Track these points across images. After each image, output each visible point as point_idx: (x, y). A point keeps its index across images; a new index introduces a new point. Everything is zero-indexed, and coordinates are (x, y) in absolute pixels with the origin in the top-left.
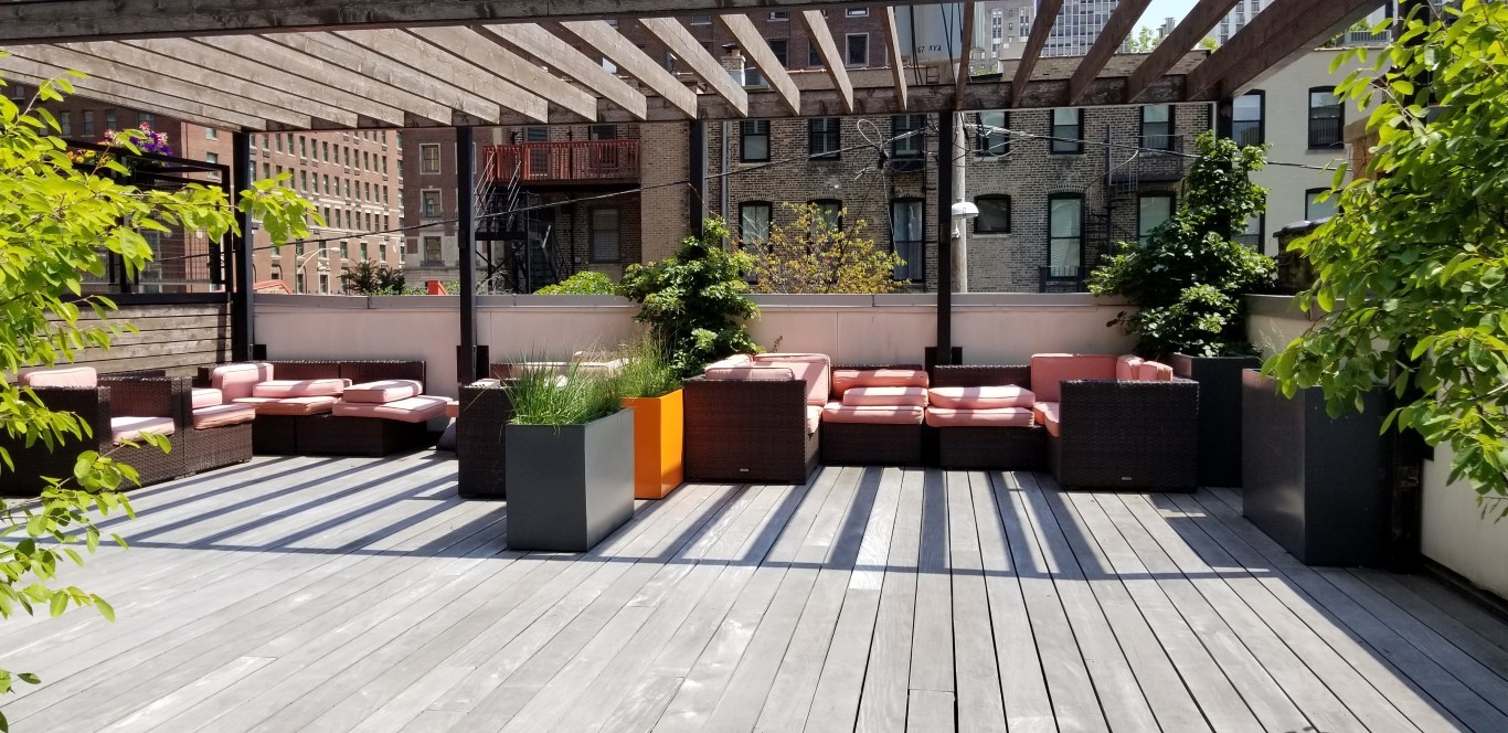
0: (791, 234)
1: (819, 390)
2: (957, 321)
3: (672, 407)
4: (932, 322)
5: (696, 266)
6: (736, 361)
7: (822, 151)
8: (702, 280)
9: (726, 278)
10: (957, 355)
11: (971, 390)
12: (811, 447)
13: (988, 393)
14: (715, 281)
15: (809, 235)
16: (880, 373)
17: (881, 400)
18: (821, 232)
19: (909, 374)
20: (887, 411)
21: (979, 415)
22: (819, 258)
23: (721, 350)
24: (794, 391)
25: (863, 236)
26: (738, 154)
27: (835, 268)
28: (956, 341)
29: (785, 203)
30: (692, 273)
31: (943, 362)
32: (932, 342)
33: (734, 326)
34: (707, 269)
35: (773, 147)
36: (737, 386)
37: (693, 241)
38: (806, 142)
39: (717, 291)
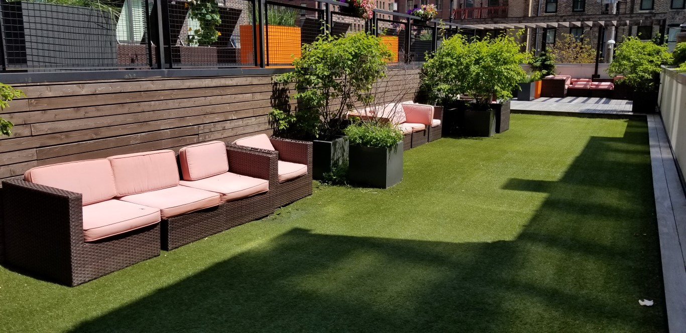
0: (564, 43)
1: (568, 82)
2: (599, 69)
3: (540, 82)
4: (594, 69)
5: (544, 58)
6: (551, 76)
7: (577, 8)
8: (545, 60)
9: (550, 60)
10: (599, 76)
11: (600, 83)
12: (565, 92)
13: (603, 83)
14: (548, 61)
15: (569, 44)
16: (581, 79)
17: (580, 85)
18: (574, 43)
19: (588, 79)
20: (582, 86)
21: (600, 87)
22: (572, 50)
23: (548, 74)
24: (563, 82)
25: (588, 44)
26: (544, 10)
27: (577, 54)
28: (599, 73)
29: (562, 34)
30: (543, 59)
31: (596, 77)
32: (594, 74)
33: (551, 70)
34: (546, 58)
35: (559, 7)
36: (552, 80)
37: (543, 52)
38: (572, 5)
39: (548, 63)
